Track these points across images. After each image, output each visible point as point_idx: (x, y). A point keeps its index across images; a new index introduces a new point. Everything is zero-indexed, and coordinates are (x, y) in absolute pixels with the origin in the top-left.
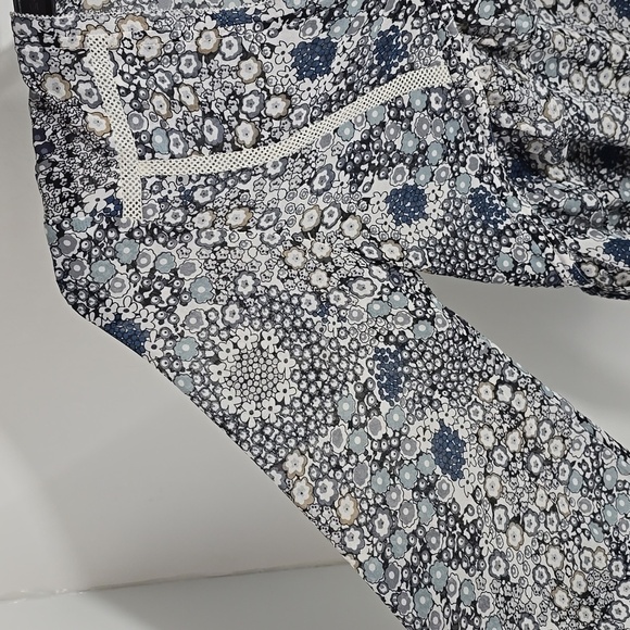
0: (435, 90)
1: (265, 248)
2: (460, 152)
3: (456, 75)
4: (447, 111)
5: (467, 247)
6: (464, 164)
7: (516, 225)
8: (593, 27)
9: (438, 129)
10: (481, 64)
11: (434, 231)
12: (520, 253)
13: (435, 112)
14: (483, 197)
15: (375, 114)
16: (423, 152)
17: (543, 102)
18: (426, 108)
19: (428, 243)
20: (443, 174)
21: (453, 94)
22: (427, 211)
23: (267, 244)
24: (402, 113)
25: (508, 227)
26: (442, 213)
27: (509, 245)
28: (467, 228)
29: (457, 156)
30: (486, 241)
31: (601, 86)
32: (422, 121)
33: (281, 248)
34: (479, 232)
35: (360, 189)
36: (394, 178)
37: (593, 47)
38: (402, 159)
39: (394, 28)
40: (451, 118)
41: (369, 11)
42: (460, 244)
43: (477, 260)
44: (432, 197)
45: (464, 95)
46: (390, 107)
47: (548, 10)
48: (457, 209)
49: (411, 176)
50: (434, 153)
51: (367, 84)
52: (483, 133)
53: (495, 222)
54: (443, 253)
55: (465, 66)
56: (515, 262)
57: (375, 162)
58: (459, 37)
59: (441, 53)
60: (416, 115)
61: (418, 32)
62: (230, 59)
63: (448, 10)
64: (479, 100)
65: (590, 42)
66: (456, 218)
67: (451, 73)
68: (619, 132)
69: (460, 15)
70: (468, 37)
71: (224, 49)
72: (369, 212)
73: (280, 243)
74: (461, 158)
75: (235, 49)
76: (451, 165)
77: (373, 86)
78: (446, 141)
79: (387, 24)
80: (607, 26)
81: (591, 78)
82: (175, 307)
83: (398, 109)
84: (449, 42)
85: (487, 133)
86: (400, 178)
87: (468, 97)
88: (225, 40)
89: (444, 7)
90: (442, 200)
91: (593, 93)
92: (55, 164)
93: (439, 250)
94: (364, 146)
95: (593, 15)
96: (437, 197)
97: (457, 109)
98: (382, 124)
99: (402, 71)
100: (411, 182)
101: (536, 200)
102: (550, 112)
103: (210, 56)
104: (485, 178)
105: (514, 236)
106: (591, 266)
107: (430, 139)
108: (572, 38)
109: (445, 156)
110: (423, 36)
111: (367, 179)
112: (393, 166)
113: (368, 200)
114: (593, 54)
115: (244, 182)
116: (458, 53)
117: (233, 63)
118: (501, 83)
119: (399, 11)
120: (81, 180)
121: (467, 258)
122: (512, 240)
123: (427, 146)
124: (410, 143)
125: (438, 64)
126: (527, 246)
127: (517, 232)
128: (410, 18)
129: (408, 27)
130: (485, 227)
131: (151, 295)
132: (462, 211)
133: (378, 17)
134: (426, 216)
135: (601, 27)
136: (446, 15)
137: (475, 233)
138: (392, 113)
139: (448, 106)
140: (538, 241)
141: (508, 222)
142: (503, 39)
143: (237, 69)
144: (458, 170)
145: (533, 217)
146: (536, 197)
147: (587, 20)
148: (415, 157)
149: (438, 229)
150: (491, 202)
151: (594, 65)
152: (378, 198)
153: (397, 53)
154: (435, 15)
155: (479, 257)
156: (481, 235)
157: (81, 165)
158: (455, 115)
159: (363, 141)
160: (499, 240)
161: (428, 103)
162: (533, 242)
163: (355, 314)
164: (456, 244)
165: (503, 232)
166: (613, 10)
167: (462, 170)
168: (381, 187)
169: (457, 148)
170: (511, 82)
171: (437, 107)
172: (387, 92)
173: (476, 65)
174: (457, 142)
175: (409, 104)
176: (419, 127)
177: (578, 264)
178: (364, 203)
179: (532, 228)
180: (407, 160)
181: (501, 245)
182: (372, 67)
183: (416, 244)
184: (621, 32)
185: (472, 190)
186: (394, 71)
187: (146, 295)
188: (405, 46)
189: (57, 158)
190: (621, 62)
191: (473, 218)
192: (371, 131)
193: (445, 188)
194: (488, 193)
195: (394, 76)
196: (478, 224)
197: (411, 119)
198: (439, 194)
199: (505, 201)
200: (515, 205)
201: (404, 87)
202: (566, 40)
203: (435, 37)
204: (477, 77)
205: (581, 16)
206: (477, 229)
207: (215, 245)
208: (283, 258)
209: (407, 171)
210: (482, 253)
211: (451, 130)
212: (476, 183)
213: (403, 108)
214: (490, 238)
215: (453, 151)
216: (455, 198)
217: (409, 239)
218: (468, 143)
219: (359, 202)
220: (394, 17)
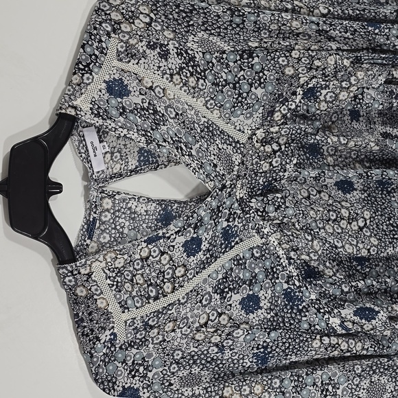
0: (255, 248)
1: (184, 337)
2: (274, 273)
3: (264, 239)
4: (264, 255)
5: (284, 320)
6: (278, 278)
7: (308, 305)
8: (331, 202)
9: (260, 265)
10: (275, 232)
11: (266, 315)
12: (312, 319)
13: (257, 258)
14: (290, 292)
15: (227, 265)
16: (254, 277)
17: (310, 243)
18: (252, 257)
19: (263, 321)
20: (267, 285)
21: (264, 247)
22: (261, 305)
23: (185, 335)
24: (241, 262)
25: (304, 307)
26: (269, 305)
27: (306, 316)
28: (283, 310)
29: (273, 275)
30: (293, 315)
31: (342, 229)
32: (251, 263)
33: (191, 334)
34: (289, 311)
35: (226, 301)
36: (242, 292)
37: (331, 213)
38: (244, 283)
39: (228, 226)
40: (266, 258)
41: (214, 220)
42: (280, 319)
43: (290, 326)
44: (263, 298)
45: (270, 247)
46: (234, 260)
47: (305, 198)
48: (276, 301)
49: (250, 290)
50: (261, 276)
51: (221, 252)
52: (285, 262)
53: (297, 305)
54: (272, 324)
55: (267, 235)
56: (310, 325)
57: (231, 286)
58: (261, 223)
59: (254, 231)
60: (248, 261)
61: (241, 224)
62: (156, 257)
63: (253, 212)
64: (277, 249)
65: (329, 211)
66: (277, 306)
67: (261, 238)
68: (355, 250)
69: (260, 213)
70: (265, 222)
71: (152, 254)
72: (232, 310)
73: (191, 332)
74: (275, 275)
75: (157, 252)
76: (271, 280)
77: (224, 253)
78: (266, 269)
79: (225, 224)
80: (338, 200)
81: (336, 226)
82: (147, 374)
83: (238, 260)
84: (257, 226)
85: (287, 261)
86: (245, 292)
87: (272, 248)
88: (152, 250)
89: (251, 212)
90: (268, 298)
91: (338, 233)
92: (85, 327)
93: (269, 324)
94: (225, 280)
95: (330, 196)
96: (266, 298)
97: (268, 254)
98: (232, 269)
99: (237, 243)
100: (251, 293)
101: (318, 291)
102: (315, 247)
103: (147, 258)
104: (290, 283)
105: (308, 311)
106: (349, 323)
107: (257, 271)
108: (319, 211)
109: (267, 276)
110: (244, 225)
111: (228, 296)
112: (241, 287)
113: (230, 305)
114: (332, 215)
115: (171, 310)
116: (263, 230)
117: (157, 259)
118: (286, 239)
119: (230, 218)
120: (98, 330)
121: (285, 325)
122: (307, 314)
123: (256, 274)
124: (247, 275)
125: (254, 236)
126: (315, 316)
127: (309, 309)
128: (237, 219)
129: (236, 223)
130: (292, 308)
131: (135, 373)
132: (279, 302)
133: (219, 222)
134: (261, 308)
135: (335, 201)
136: (253, 215)
137: (287, 312)
138: (235, 263)
139: (263, 253)
140: (320, 313)
141: (304, 304)
142: (283, 219)
143: (160, 261)
144: (275, 282)
145: (317, 300)
146: (318, 288)
147: (327, 199)
148: (251, 280)
149: (268, 313)
150: (294, 294)
151: (335, 220)
152: (235, 303)
153: (233, 235)
154: (248, 216)
155: (291, 324)
156: (291, 313)
157: (96, 323)
158: (268, 256)
159: (223, 278)
160: (300, 314)
161: (253, 254)
162: (318, 313)
163: (239, 345)
164: (278, 319)
165: (302, 310)
166: (340, 192)
167: (277, 281)
168: (236, 298)
169: (273, 271)
170: (291, 238)
171: (257, 255)
172: (231, 254)
173: (272, 234)
174: (272, 268)
175: (243, 257)
176: (250, 266)
177: (343, 322)
178: (229, 307)
179: (316, 306)
180: (247, 283)
181: (302, 317)
182: (222, 244)
183: (257, 322)
184: (347, 201)
185: (284, 290)
186: (233, 244)
187: (133, 373)
188: (236, 231)
189: (85, 324)
190: (349, 216)
191: (286, 305)
192: (227, 273)
193: (269, 292)
194: (292, 290)
195: (234, 246)
196: (288, 307)
197: (246, 263)
198: (266, 295)
199: (302, 292)
200: (307, 294)
201: (239, 250)
202: (316, 213)
203: (250, 225)
204: (273, 239)
205: (324, 198)
206: (288, 310)
207: (161, 342)
208: (193, 338)
209: (248, 288)
210: (292, 322)
211: (268, 263)
212: (285, 286)
213: (241, 259)
214: (296, 314)
215: (271, 273)
216: (275, 296)
217: (254, 321)
218: (278, 267)
219: (226, 307)
220: (228, 220)
